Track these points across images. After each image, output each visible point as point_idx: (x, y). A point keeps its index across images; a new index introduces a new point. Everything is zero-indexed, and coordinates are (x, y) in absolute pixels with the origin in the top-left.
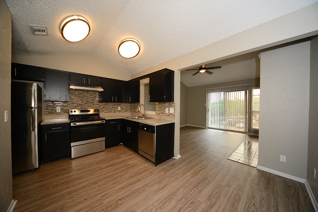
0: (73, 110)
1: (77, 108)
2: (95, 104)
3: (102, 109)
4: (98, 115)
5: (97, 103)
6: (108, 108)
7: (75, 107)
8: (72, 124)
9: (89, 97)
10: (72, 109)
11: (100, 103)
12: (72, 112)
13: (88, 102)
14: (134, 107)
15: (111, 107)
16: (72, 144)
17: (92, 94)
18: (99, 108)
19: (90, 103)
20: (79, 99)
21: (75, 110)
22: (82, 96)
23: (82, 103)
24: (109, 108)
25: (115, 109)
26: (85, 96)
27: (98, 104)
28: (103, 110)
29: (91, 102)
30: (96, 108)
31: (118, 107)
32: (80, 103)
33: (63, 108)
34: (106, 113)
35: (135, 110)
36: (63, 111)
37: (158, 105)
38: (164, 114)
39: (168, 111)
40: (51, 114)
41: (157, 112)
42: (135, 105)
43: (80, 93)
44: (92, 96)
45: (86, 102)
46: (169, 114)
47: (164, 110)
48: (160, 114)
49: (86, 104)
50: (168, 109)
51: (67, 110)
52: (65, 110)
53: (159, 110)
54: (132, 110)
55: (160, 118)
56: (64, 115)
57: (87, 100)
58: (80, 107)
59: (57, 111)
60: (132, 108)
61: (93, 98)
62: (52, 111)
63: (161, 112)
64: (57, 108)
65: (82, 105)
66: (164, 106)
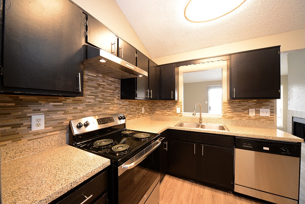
0: (83, 121)
1: (86, 113)
2: (116, 104)
5: (119, 102)
6: (131, 110)
9: (106, 88)
11: (122, 102)
12: (79, 125)
13: (105, 99)
14: (163, 107)
15: (135, 107)
19: (109, 101)
21: (88, 119)
22: (94, 84)
23: (96, 101)
24: (133, 110)
25: (139, 111)
26: (99, 85)
27: (120, 104)
31: (142, 108)
32: (92, 101)
33: (53, 117)
34: (129, 121)
35: (165, 111)
36: (51, 126)
37: (228, 104)
38: (245, 117)
39: (255, 113)
40: (10, 142)
41: (227, 115)
42: (164, 104)
43: (91, 77)
44: (110, 87)
45: (102, 100)
46: (257, 117)
47: (245, 112)
48: (234, 118)
49: (102, 104)
50: (256, 111)
51: (61, 121)
52: (59, 121)
53: (230, 112)
54: (158, 112)
55: (235, 123)
56: (56, 137)
57: (103, 94)
58: (92, 110)
59: (34, 128)
60: (159, 108)
61: (112, 91)
62: (14, 129)
63: (236, 115)
64: (34, 118)
65: (95, 105)
66: (246, 106)
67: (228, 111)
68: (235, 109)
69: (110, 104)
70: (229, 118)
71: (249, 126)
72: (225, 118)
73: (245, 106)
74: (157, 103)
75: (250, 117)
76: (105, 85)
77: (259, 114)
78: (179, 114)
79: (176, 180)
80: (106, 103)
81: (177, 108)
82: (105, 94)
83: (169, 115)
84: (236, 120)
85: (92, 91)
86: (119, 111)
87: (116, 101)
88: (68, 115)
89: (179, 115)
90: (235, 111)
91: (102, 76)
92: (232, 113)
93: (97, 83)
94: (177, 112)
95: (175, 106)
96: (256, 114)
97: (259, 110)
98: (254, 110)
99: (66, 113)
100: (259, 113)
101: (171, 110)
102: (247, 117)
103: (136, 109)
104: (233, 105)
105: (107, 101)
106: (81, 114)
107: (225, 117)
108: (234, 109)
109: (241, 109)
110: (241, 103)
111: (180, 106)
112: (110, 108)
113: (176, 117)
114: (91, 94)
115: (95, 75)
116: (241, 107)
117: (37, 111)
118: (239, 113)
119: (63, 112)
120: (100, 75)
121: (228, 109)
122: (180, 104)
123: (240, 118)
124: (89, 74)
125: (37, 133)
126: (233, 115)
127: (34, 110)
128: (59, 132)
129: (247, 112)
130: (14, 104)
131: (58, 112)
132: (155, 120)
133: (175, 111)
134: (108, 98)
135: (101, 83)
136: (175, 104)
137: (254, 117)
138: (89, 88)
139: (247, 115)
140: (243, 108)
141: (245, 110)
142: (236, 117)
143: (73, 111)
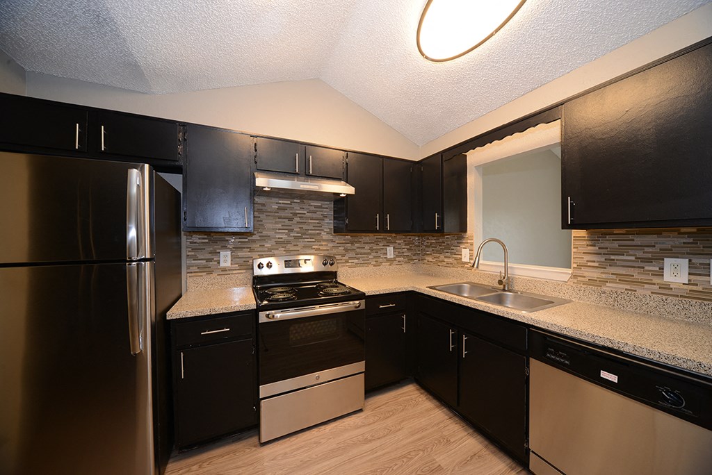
0: (264, 261)
1: (276, 252)
2: (324, 240)
3: (343, 256)
4: (334, 274)
5: (330, 237)
6: (358, 250)
7: (270, 250)
8: (263, 317)
9: (307, 218)
10: (261, 257)
11: (337, 237)
12: (260, 266)
13: (305, 234)
14: (438, 248)
15: (367, 247)
16: (265, 390)
17: (316, 207)
18: (334, 251)
19: (312, 236)
20: (279, 226)
21: (272, 260)
22: (287, 213)
23: (289, 236)
24: (362, 251)
25: (379, 254)
26: (295, 214)
27: (332, 241)
28: (346, 258)
29: (314, 234)
30: (326, 253)
31: (388, 248)
32: (284, 236)
33: (239, 254)
34: (353, 269)
35: (442, 257)
36: (237, 264)
37: (588, 243)
38: (646, 286)
39: (689, 274)
40: (205, 273)
41: (586, 274)
42: (441, 240)
43: (282, 205)
44: (314, 216)
45: (300, 235)
46: (699, 288)
47: (646, 268)
48: (608, 284)
49: (300, 240)
50: (691, 265)
51: (248, 260)
52: (244, 259)
53: (596, 264)
54: (430, 259)
55: (611, 300)
56: (241, 277)
57: (300, 226)
58: (283, 249)
59: (222, 264)
60: (431, 249)
61: (318, 221)
62: (208, 263)
63: (614, 277)
64: (223, 253)
65: (288, 242)
66: (650, 250)
67: (589, 264)
68: (613, 257)
69: (314, 240)
70: (592, 282)
71: (661, 316)
72: (579, 282)
73: (646, 249)
74: (428, 239)
75: (666, 287)
76: (305, 214)
77: (706, 278)
78: (467, 263)
79: (424, 399)
80: (306, 240)
81: (463, 250)
82: (305, 227)
83: (449, 265)
84: (614, 290)
85: (283, 224)
86: (331, 252)
87: (324, 236)
88: (254, 253)
89: (466, 266)
90: (612, 263)
91: (299, 201)
92: (602, 270)
93: (291, 211)
94: (463, 260)
95: (458, 245)
96: (692, 277)
97: (709, 264)
98: (684, 263)
99: (251, 250)
100: (709, 276)
101: (451, 253)
102: (654, 284)
103: (371, 249)
104: (607, 244)
105: (308, 237)
106: (269, 253)
107: (579, 278)
108: (607, 257)
109: (633, 258)
110: (633, 240)
111: (469, 245)
112: (313, 247)
113: (460, 270)
114: (282, 228)
115: (289, 202)
116: (631, 253)
117: (225, 248)
118: (623, 271)
119: (248, 250)
120: (295, 201)
121: (587, 258)
122: (469, 241)
123: (628, 287)
124: (280, 202)
125: (224, 270)
126: (604, 276)
127: (222, 247)
128: (244, 271)
129: (658, 269)
130: (207, 241)
131: (244, 250)
132: (424, 274)
133: (460, 256)
134: (310, 231)
135: (297, 212)
136: (460, 241)
137: (686, 287)
138: (280, 220)
139: (656, 280)
140: (640, 254)
141: (648, 261)
142: (613, 281)
143: (259, 249)
